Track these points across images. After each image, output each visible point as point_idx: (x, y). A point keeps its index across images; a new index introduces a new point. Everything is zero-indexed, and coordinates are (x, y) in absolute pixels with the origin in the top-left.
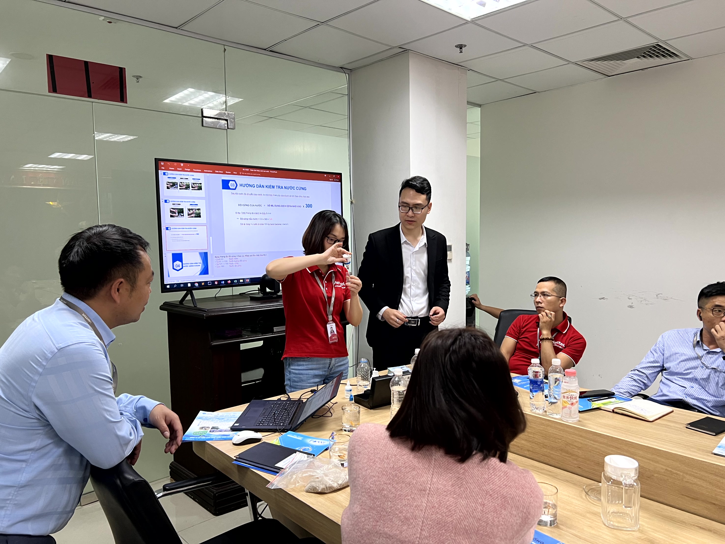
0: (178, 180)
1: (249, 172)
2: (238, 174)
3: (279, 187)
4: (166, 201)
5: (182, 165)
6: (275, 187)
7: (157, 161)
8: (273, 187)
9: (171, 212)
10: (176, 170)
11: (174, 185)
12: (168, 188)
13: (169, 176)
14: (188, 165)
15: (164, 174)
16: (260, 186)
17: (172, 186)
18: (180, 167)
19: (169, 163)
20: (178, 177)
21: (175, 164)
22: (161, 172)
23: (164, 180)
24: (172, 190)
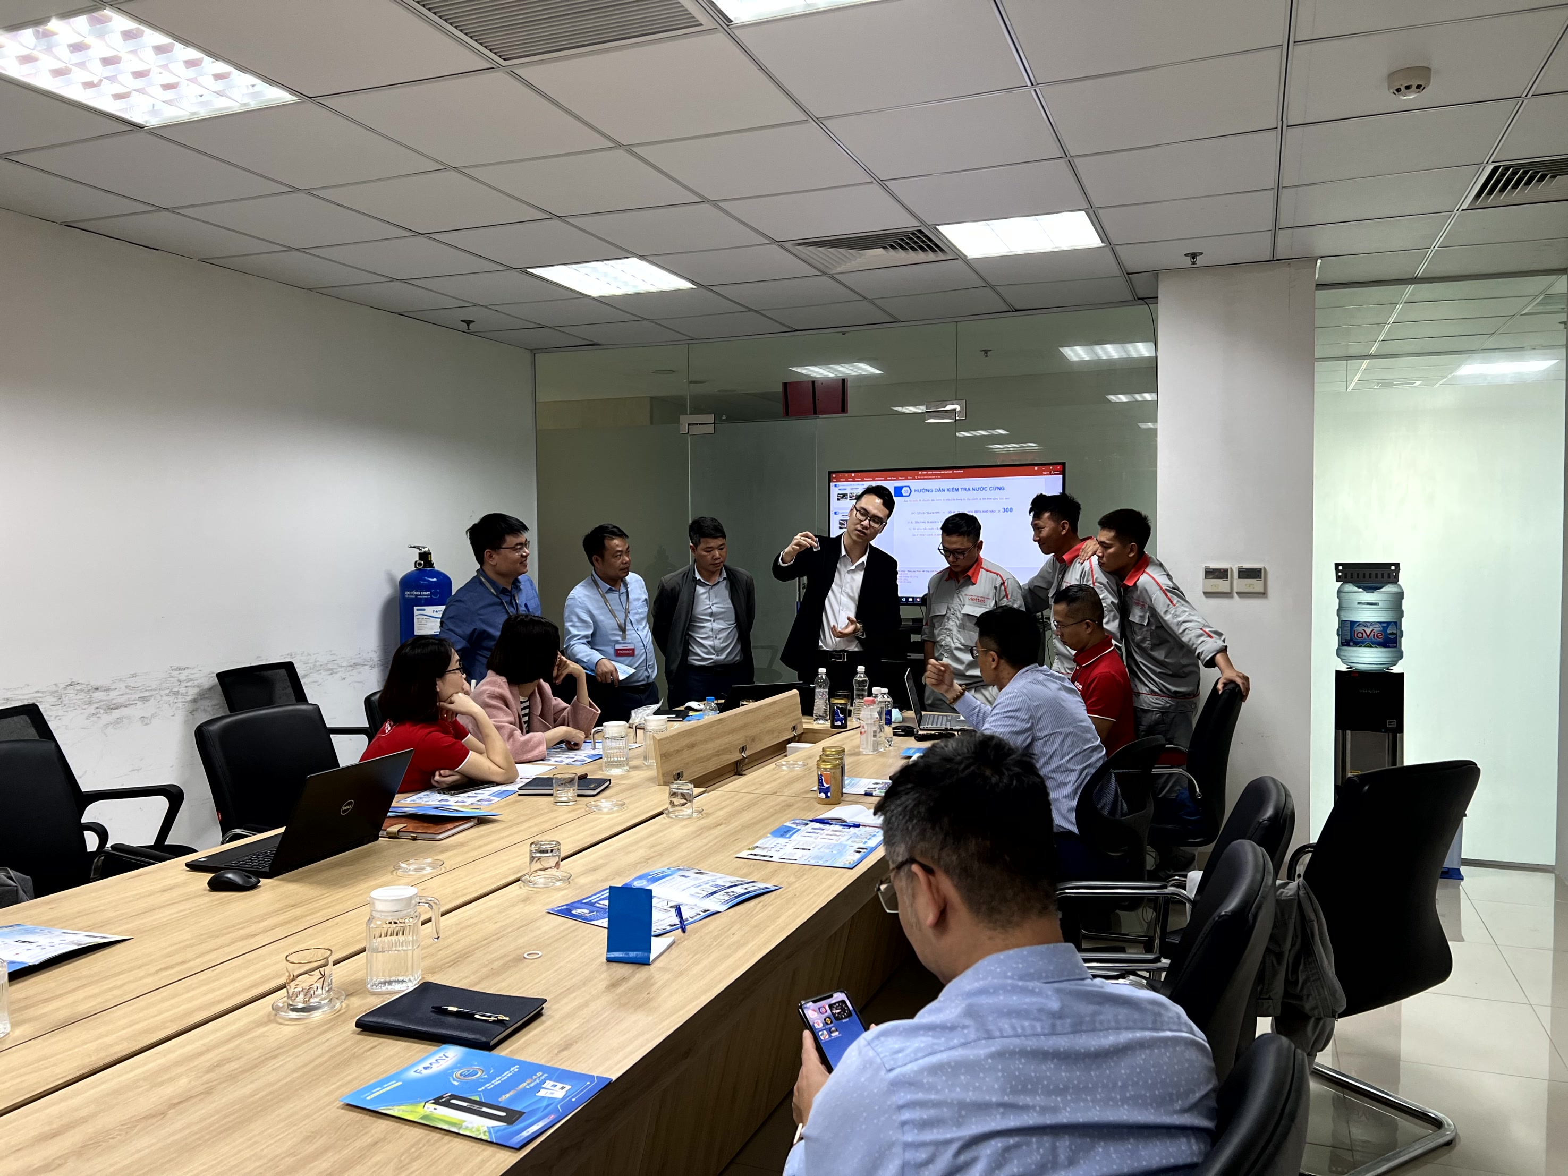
0: (848, 492)
1: (927, 475)
2: (914, 479)
3: (965, 489)
4: (835, 513)
5: (853, 475)
6: (960, 490)
7: (830, 473)
8: (957, 490)
9: (840, 524)
10: (847, 481)
11: (844, 496)
12: (838, 500)
13: (840, 487)
14: (859, 474)
15: (836, 486)
16: (940, 490)
17: (842, 498)
18: (852, 477)
19: (840, 475)
20: (848, 488)
21: (847, 475)
22: (832, 484)
23: (835, 492)
24: (842, 501)
